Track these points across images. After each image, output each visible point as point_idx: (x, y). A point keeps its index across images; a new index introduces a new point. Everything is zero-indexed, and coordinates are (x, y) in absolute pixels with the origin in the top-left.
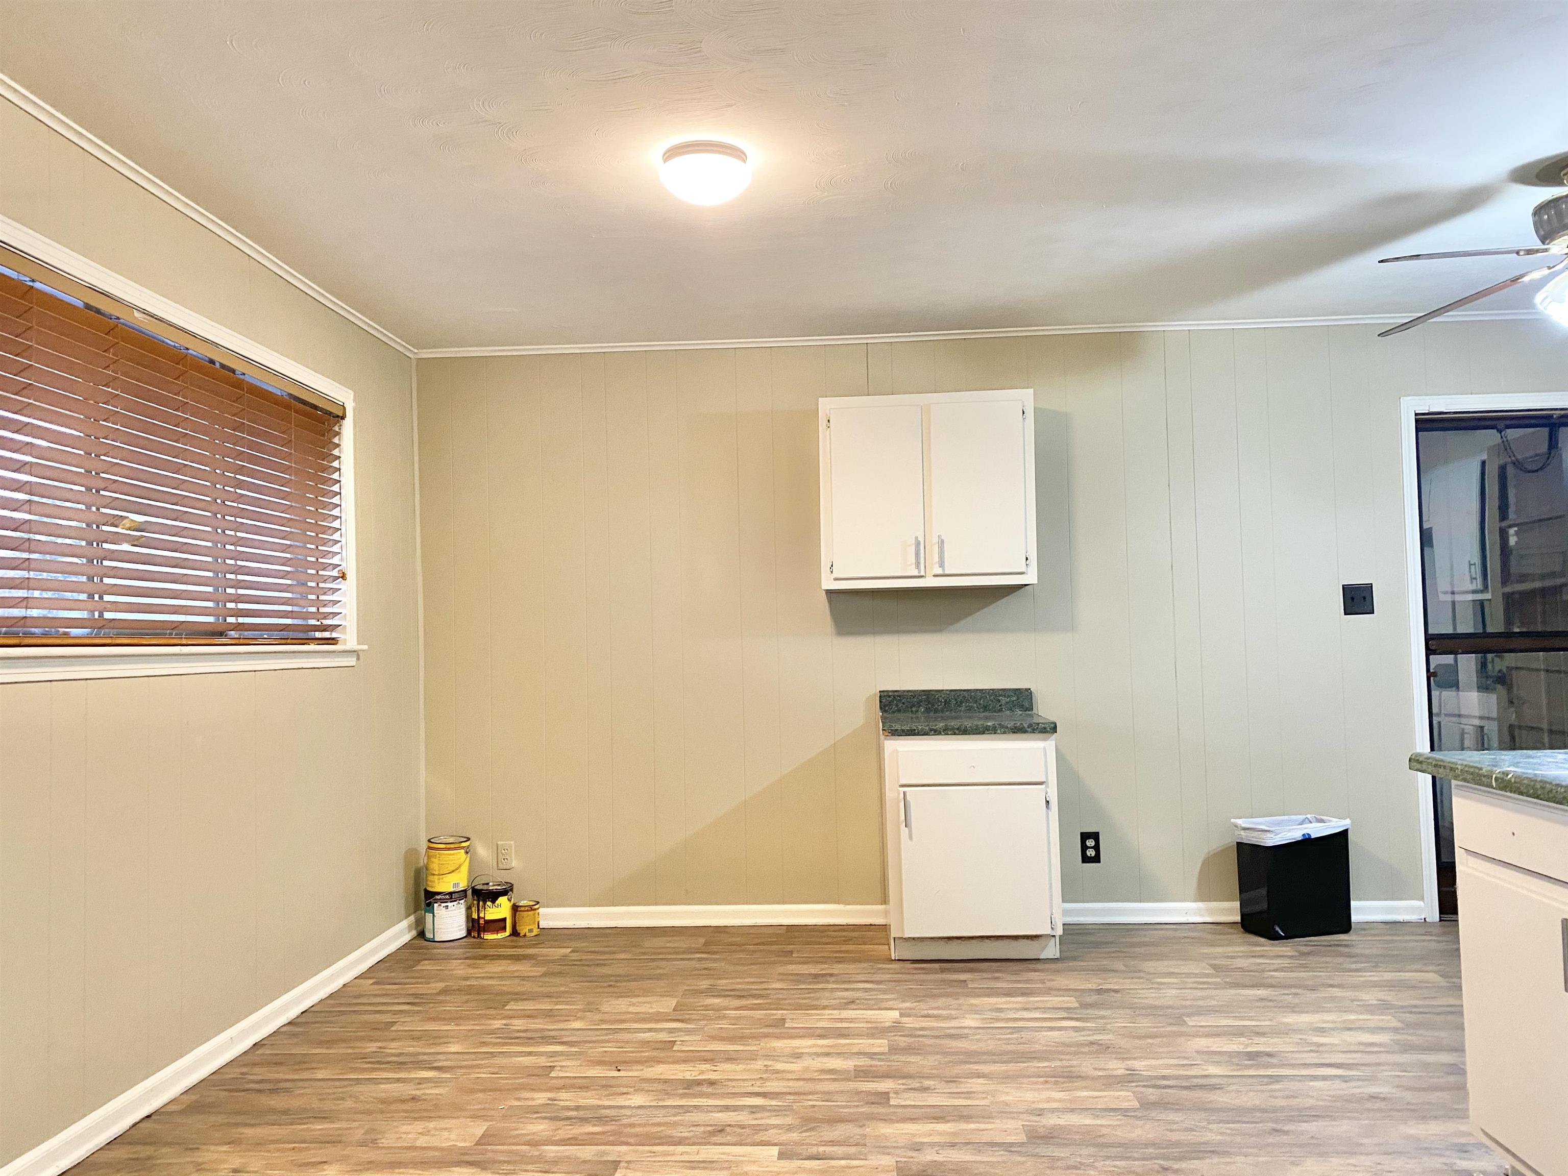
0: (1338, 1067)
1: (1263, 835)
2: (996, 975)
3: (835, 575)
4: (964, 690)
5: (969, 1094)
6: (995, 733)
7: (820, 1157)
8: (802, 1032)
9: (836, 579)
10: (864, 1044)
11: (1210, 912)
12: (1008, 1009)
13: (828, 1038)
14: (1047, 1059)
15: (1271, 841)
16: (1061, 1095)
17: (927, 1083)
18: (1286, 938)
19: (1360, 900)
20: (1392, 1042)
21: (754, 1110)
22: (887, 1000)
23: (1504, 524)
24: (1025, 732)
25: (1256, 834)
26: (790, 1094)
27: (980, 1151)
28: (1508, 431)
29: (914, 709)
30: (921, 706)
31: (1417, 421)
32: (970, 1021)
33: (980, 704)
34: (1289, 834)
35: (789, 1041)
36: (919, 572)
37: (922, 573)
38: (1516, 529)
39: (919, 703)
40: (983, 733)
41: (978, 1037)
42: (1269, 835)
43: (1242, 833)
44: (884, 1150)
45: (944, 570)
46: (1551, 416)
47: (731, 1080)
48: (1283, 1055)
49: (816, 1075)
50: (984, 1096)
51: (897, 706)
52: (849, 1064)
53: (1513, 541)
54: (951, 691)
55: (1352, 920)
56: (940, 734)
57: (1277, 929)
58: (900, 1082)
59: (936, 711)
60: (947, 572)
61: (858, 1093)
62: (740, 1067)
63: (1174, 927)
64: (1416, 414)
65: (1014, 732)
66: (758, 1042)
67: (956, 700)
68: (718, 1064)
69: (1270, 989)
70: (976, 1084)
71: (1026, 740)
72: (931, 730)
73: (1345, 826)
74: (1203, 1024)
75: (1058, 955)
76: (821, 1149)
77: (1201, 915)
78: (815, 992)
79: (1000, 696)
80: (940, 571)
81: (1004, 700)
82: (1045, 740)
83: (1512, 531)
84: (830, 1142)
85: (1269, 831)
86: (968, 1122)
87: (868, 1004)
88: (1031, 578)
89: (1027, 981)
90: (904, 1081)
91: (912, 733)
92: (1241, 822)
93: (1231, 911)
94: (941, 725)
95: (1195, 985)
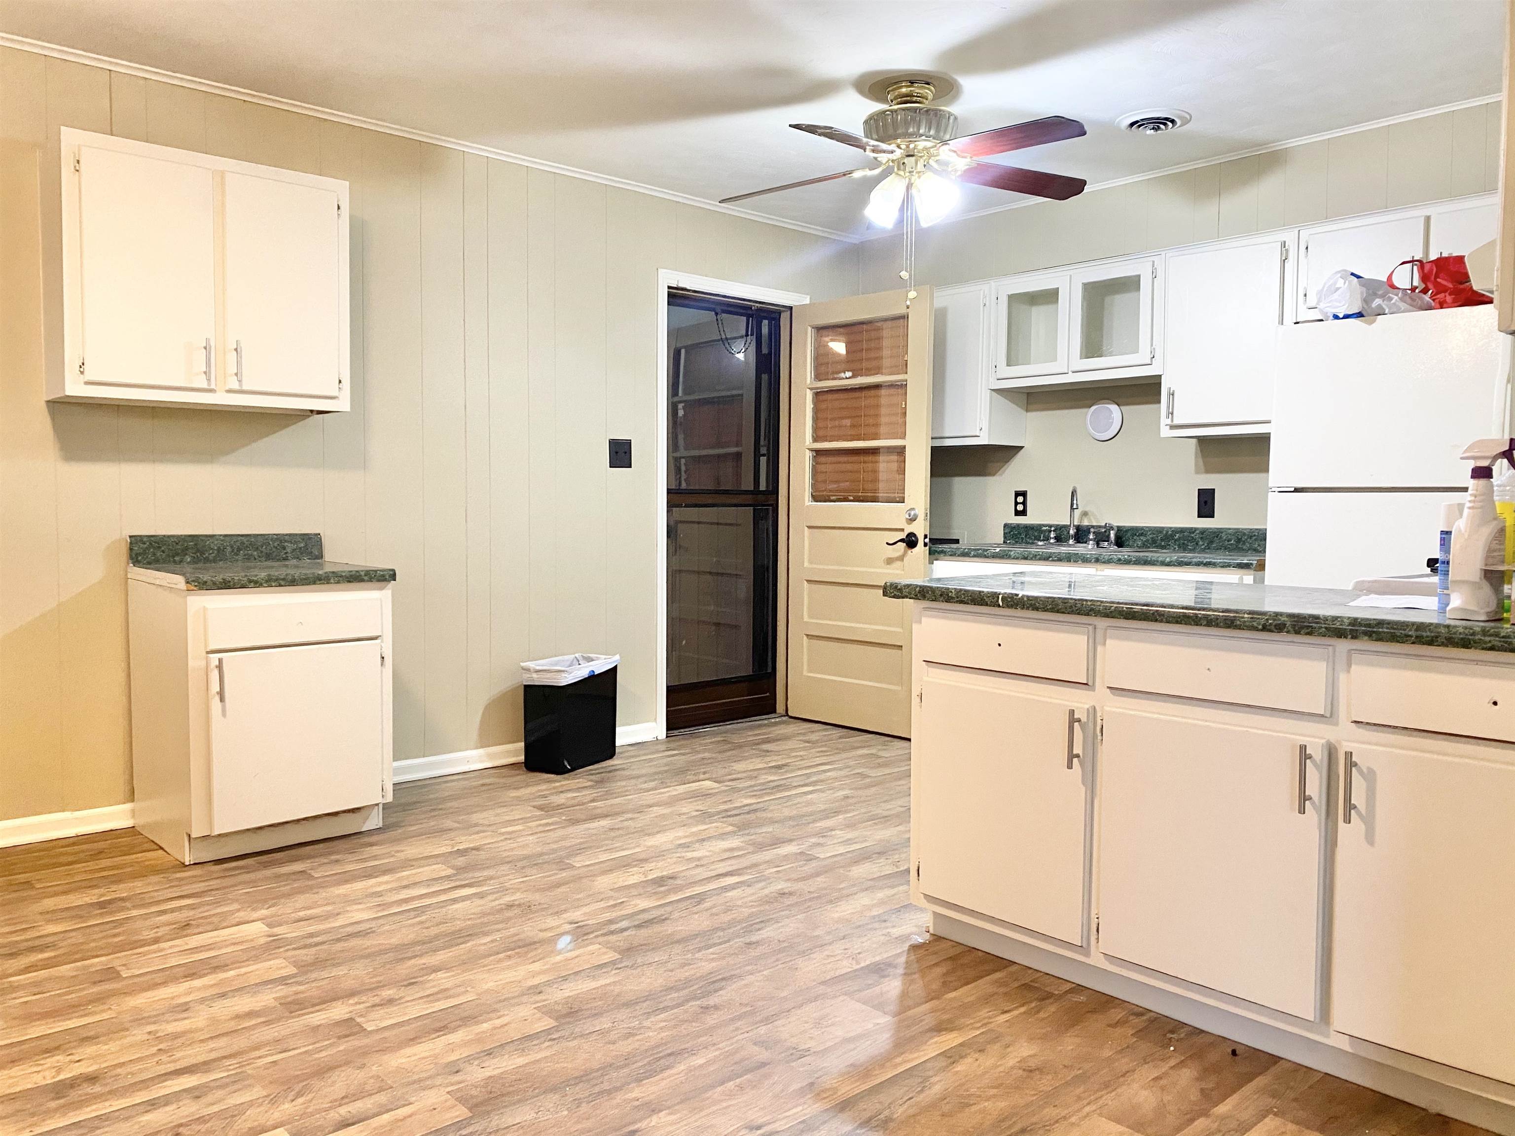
0: (732, 875)
1: (558, 675)
2: (333, 857)
3: (88, 377)
4: (242, 536)
5: (444, 993)
6: (328, 583)
7: (350, 1121)
8: (158, 977)
9: (87, 383)
10: (260, 970)
11: (490, 756)
12: (386, 890)
13: (201, 977)
14: (486, 934)
15: (565, 680)
16: (536, 966)
17: (387, 993)
18: (573, 769)
19: (623, 725)
20: (743, 844)
21: (197, 1094)
22: (232, 913)
23: (676, 399)
24: (362, 581)
25: (549, 675)
26: (225, 1057)
27: (523, 1050)
28: (724, 315)
29: (177, 558)
30: (186, 554)
31: (669, 294)
32: (359, 914)
33: (262, 552)
34: (579, 672)
35: (149, 994)
36: (209, 384)
37: (213, 386)
38: (683, 405)
39: (185, 551)
40: (314, 583)
41: (387, 928)
42: (563, 675)
43: (535, 676)
44: (422, 1084)
45: (241, 385)
46: (750, 308)
47: (122, 1064)
48: (682, 874)
49: (232, 1025)
50: (462, 989)
51: (154, 554)
52: (267, 998)
53: (681, 413)
54: (226, 536)
55: (617, 744)
56: (261, 585)
57: (566, 763)
58: (351, 1001)
59: (207, 560)
60: (245, 388)
61: (316, 1029)
62: (113, 1046)
63: (460, 777)
64: (669, 287)
65: (349, 582)
66: (106, 1007)
67: (232, 547)
68: (74, 1051)
69: (609, 818)
70: (443, 979)
71: (360, 590)
72: (250, 581)
73: (614, 662)
74: (588, 863)
75: (380, 825)
76: (343, 1111)
77: (481, 762)
78: (121, 924)
79: (286, 541)
80: (236, 386)
81: (290, 547)
82: (381, 589)
83: (680, 406)
84: (343, 1098)
85: (563, 671)
86: (477, 1023)
87: (210, 923)
88: (343, 404)
89: (375, 858)
90: (356, 999)
91: (226, 585)
92: (531, 665)
93: (515, 752)
94: (263, 575)
95: (541, 829)
